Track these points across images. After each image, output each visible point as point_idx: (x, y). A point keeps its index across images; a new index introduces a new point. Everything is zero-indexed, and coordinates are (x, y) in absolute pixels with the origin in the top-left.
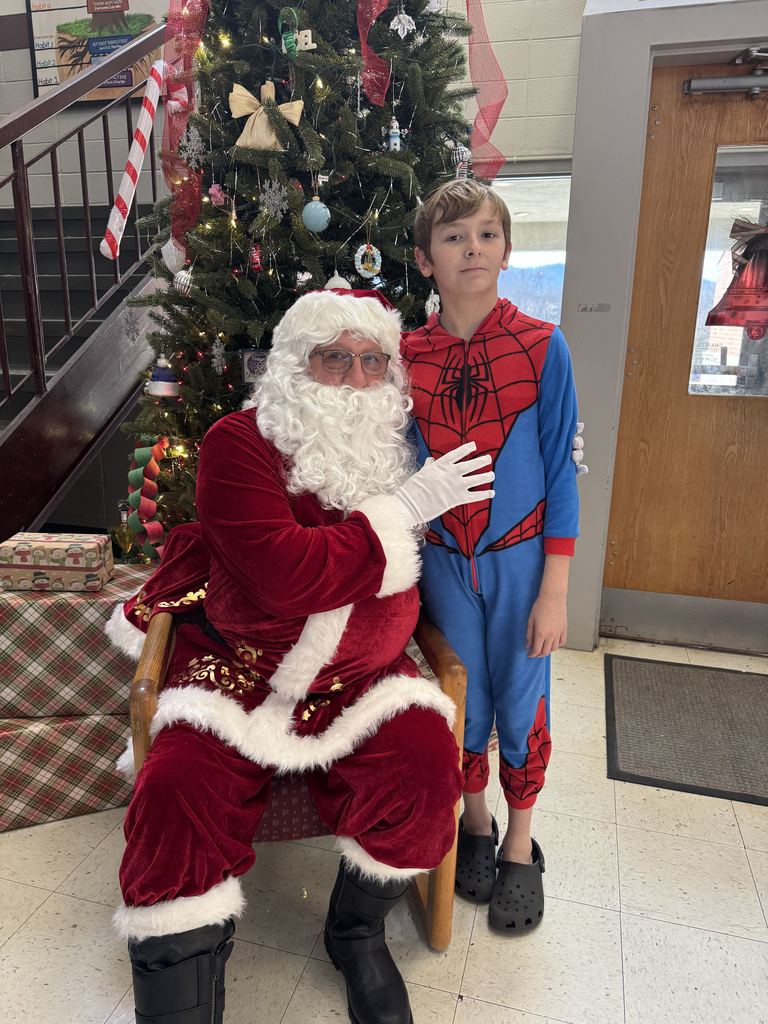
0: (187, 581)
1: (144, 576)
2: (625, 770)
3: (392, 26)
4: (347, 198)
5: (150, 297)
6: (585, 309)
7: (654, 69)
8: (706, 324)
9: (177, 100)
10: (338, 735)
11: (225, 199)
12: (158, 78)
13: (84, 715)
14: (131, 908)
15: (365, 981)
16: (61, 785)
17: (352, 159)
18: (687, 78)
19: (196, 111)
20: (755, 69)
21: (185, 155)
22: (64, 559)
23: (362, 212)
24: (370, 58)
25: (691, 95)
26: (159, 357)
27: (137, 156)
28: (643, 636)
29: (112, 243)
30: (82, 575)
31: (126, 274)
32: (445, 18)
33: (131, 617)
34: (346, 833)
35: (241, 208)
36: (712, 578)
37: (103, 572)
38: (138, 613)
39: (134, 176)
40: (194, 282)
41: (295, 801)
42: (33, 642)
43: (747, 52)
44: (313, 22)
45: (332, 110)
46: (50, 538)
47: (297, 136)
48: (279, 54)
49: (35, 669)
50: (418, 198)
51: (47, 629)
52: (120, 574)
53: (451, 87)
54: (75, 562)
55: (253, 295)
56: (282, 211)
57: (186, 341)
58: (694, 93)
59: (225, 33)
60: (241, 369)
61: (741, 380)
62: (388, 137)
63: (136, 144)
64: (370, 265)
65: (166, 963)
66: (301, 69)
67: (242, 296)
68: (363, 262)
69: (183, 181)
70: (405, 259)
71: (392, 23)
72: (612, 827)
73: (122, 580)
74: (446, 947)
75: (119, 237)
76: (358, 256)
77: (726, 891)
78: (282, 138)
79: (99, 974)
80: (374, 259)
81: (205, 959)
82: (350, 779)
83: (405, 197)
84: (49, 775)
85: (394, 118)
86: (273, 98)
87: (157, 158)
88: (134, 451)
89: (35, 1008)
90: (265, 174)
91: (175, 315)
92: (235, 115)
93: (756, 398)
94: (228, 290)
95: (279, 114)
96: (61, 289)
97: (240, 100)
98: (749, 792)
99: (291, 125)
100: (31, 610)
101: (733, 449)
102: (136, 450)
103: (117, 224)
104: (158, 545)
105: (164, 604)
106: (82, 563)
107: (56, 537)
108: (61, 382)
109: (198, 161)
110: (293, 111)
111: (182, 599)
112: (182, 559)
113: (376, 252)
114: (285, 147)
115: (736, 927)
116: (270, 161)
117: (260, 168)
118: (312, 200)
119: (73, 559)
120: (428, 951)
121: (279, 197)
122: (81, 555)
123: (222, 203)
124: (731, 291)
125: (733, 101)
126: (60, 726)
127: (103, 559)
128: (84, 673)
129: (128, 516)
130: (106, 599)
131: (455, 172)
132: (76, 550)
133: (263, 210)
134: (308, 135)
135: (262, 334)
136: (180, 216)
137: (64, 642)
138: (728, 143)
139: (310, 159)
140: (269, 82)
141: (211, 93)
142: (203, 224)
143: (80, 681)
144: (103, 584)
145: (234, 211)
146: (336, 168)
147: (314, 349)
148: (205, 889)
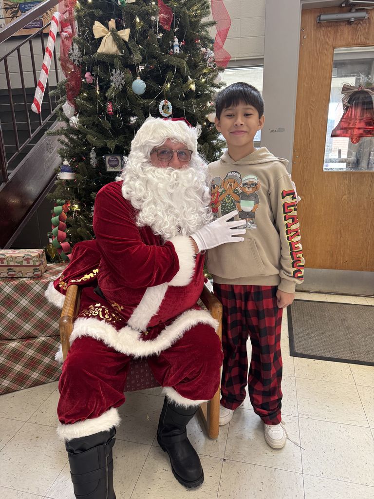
0: (84, 270)
1: (62, 268)
2: (298, 352)
4: (154, 77)
5: (58, 131)
6: (272, 131)
7: (302, 10)
8: (331, 137)
9: (66, 32)
10: (164, 338)
11: (93, 80)
12: (56, 21)
13: (36, 337)
15: (179, 455)
16: (27, 371)
17: (155, 58)
18: (319, 15)
19: (76, 36)
20: (351, 9)
21: (72, 58)
22: (22, 262)
23: (162, 84)
24: (162, 7)
26: (64, 160)
27: (48, 61)
28: (304, 289)
29: (37, 105)
30: (31, 269)
31: (45, 121)
33: (58, 288)
34: (168, 385)
35: (101, 84)
36: (337, 260)
37: (42, 266)
38: (60, 286)
39: (47, 71)
40: (80, 122)
41: (142, 371)
42: (9, 302)
43: (347, 1)
45: (144, 33)
46: (15, 251)
47: (128, 47)
48: (117, 5)
49: (11, 316)
50: (189, 77)
51: (16, 296)
52: (50, 268)
53: (204, 20)
54: (27, 263)
55: (109, 128)
56: (122, 84)
57: (77, 152)
58: (322, 22)
60: (105, 165)
61: (348, 164)
62: (173, 47)
63: (47, 55)
64: (167, 110)
65: (83, 450)
66: (128, 12)
67: (104, 128)
68: (163, 109)
69: (71, 72)
70: (184, 107)
72: (293, 379)
73: (51, 271)
74: (217, 438)
75: (41, 102)
76: (161, 106)
77: (348, 405)
78: (120, 48)
79: (51, 459)
80: (168, 107)
81: (101, 447)
82: (169, 358)
83: (182, 77)
84: (21, 367)
85: (175, 36)
86: (115, 27)
87: (57, 61)
88: (53, 209)
89: (21, 476)
90: (113, 66)
91: (71, 140)
92: (97, 36)
93: (356, 172)
94: (97, 125)
95: (119, 36)
96: (13, 130)
97: (98, 29)
98: (357, 359)
99: (125, 42)
100: (7, 287)
101: (345, 197)
102: (55, 208)
103: (39, 95)
104: (68, 254)
105: (73, 281)
106: (31, 263)
107: (17, 251)
108: (15, 176)
109: (78, 61)
110: (125, 34)
111: (82, 278)
113: (169, 104)
114: (122, 53)
115: (353, 421)
116: (115, 60)
117: (110, 63)
118: (136, 79)
119: (26, 261)
120: (208, 440)
121: (120, 78)
122: (30, 259)
123: (92, 82)
124: (343, 120)
125: (341, 25)
126: (25, 343)
127: (41, 261)
128: (35, 316)
129: (52, 240)
130: (44, 280)
131: (207, 64)
132: (28, 257)
133: (112, 84)
134: (133, 46)
135: (114, 146)
136: (71, 89)
137: (24, 302)
138: (339, 47)
139: (135, 58)
140: (112, 20)
141: (84, 26)
142: (83, 93)
143: (34, 321)
144: (42, 273)
145: (98, 86)
146: (147, 62)
147: (153, 149)
148: (99, 415)
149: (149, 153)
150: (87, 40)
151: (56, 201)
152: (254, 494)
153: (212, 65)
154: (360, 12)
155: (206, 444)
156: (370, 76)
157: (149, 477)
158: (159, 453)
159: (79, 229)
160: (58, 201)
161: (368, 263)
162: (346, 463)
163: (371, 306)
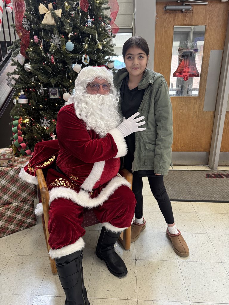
0: (43, 159)
7: (157, 2)
8: (173, 77)
9: (9, 7)
10: (103, 196)
11: (39, 40)
13: (12, 203)
14: (55, 250)
15: (112, 261)
16: (7, 225)
17: (78, 28)
18: (165, 6)
19: (25, 12)
20: (183, 4)
21: (24, 26)
25: (166, 11)
26: (21, 91)
30: (7, 161)
33: (27, 171)
34: (106, 221)
36: (177, 146)
37: (13, 159)
38: (29, 170)
40: (32, 67)
47: (61, 21)
50: (98, 40)
52: (17, 160)
53: (103, 6)
56: (59, 44)
61: (177, 93)
62: (87, 22)
64: (87, 61)
67: (47, 71)
68: (84, 60)
70: (96, 59)
74: (129, 249)
76: (83, 58)
77: (194, 223)
78: (56, 21)
79: (34, 274)
80: (87, 59)
81: (77, 260)
82: (106, 206)
84: (3, 223)
85: (89, 15)
86: (52, 8)
87: (10, 27)
88: (12, 122)
89: (18, 286)
90: (52, 33)
92: (41, 13)
93: (187, 97)
94: (42, 69)
95: (55, 13)
97: (42, 8)
98: (194, 199)
99: (59, 17)
101: (181, 111)
104: (26, 150)
105: (37, 167)
106: (6, 157)
109: (28, 28)
110: (59, 12)
111: (43, 165)
112: (41, 153)
113: (88, 57)
114: (57, 24)
115: (198, 231)
116: (54, 29)
117: (50, 31)
118: (68, 41)
119: (3, 156)
120: (125, 251)
121: (58, 40)
122: (6, 155)
123: (38, 42)
124: (179, 67)
125: (178, 13)
126: (5, 207)
127: (12, 155)
128: (11, 190)
129: (14, 142)
130: (16, 168)
131: (107, 33)
132: (4, 153)
133: (52, 44)
134: (64, 20)
135: (55, 82)
136: (23, 46)
137: (4, 182)
138: (176, 25)
139: (67, 28)
140: (50, 3)
141: (30, 6)
142: (29, 48)
143: (10, 193)
144: (13, 163)
145: (41, 44)
146: (73, 31)
148: (75, 242)
149: (86, 87)
150: (33, 15)
151: (13, 117)
152: (156, 275)
154: (187, 6)
155: (124, 253)
157: (96, 275)
158: (99, 261)
159: (35, 135)
160: (15, 117)
161: (193, 147)
162: (199, 253)
163: (196, 170)
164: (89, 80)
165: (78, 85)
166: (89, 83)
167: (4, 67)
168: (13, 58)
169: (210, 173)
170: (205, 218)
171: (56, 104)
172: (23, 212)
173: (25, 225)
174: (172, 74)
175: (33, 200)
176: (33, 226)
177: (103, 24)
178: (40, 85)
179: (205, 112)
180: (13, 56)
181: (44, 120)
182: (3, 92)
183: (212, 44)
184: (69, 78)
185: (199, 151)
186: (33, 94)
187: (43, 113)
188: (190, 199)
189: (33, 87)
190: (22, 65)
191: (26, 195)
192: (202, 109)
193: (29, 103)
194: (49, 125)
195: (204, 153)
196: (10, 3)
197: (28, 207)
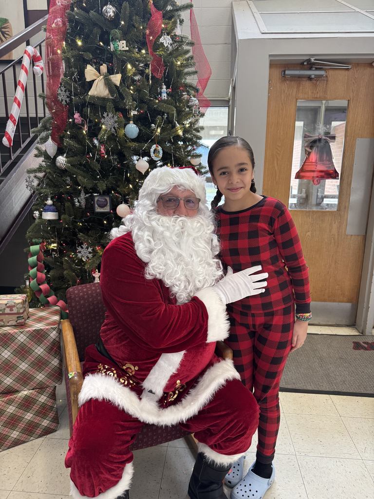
3: (161, 41)
5: (39, 169)
7: (270, 64)
8: (295, 178)
9: (38, 66)
11: (82, 120)
12: (29, 55)
13: (17, 391)
16: (6, 431)
17: (145, 103)
18: (284, 69)
20: (312, 67)
21: (60, 98)
22: (4, 309)
24: (153, 55)
25: (285, 77)
26: (48, 200)
27: (20, 94)
29: (9, 139)
30: (15, 317)
31: (15, 154)
32: (182, 37)
35: (91, 124)
37: (25, 313)
39: (19, 105)
40: (68, 162)
43: (309, 60)
44: (125, 36)
47: (119, 91)
48: (109, 51)
52: (33, 315)
53: (186, 70)
54: (10, 311)
55: (98, 168)
59: (80, 39)
62: (161, 93)
63: (19, 88)
64: (157, 155)
66: (120, 59)
67: (91, 169)
68: (154, 153)
70: (172, 151)
71: (161, 39)
73: (34, 317)
75: (12, 136)
76: (152, 150)
77: (338, 438)
78: (111, 92)
80: (159, 152)
85: (163, 84)
86: (106, 72)
87: (38, 98)
88: (29, 247)
90: (104, 109)
92: (88, 79)
94: (84, 166)
95: (111, 80)
97: (90, 72)
99: (116, 86)
101: (309, 233)
103: (11, 128)
106: (15, 310)
109: (66, 101)
110: (117, 79)
113: (160, 148)
114: (112, 96)
115: (346, 454)
116: (108, 103)
117: (101, 106)
118: (129, 123)
119: (9, 309)
121: (112, 121)
122: (14, 306)
123: (81, 123)
124: (306, 164)
125: (303, 80)
126: (6, 399)
127: (25, 307)
128: (18, 369)
129: (30, 282)
130: (29, 329)
131: (192, 110)
132: (11, 304)
133: (103, 127)
134: (124, 90)
135: (105, 188)
136: (56, 128)
137: (6, 354)
138: (301, 99)
139: (128, 103)
140: (104, 64)
141: (72, 68)
142: (66, 131)
143: (16, 374)
144: (25, 321)
145: (86, 126)
146: (138, 107)
147: (159, 197)
149: (156, 201)
150: (75, 81)
153: (197, 112)
154: (319, 70)
156: (328, 127)
159: (65, 272)
160: (34, 240)
161: (330, 294)
164: (163, 189)
165: (143, 196)
166: (161, 194)
167: (22, 159)
168: (38, 145)
169: (361, 340)
170: (356, 428)
171: (105, 222)
172: (36, 407)
173: (39, 431)
174: (293, 175)
175: (56, 386)
176: (52, 433)
177: (185, 96)
178: (80, 191)
179: (349, 237)
180: (38, 143)
181: (82, 248)
182: (18, 198)
183: (359, 130)
184: (128, 181)
185: (340, 302)
186: (67, 204)
187: (82, 236)
188: (328, 390)
189: (68, 193)
190: (52, 157)
191: (43, 376)
192: (343, 232)
193: (59, 219)
194: (90, 256)
195: (348, 305)
196: (39, 60)
197: (45, 398)
